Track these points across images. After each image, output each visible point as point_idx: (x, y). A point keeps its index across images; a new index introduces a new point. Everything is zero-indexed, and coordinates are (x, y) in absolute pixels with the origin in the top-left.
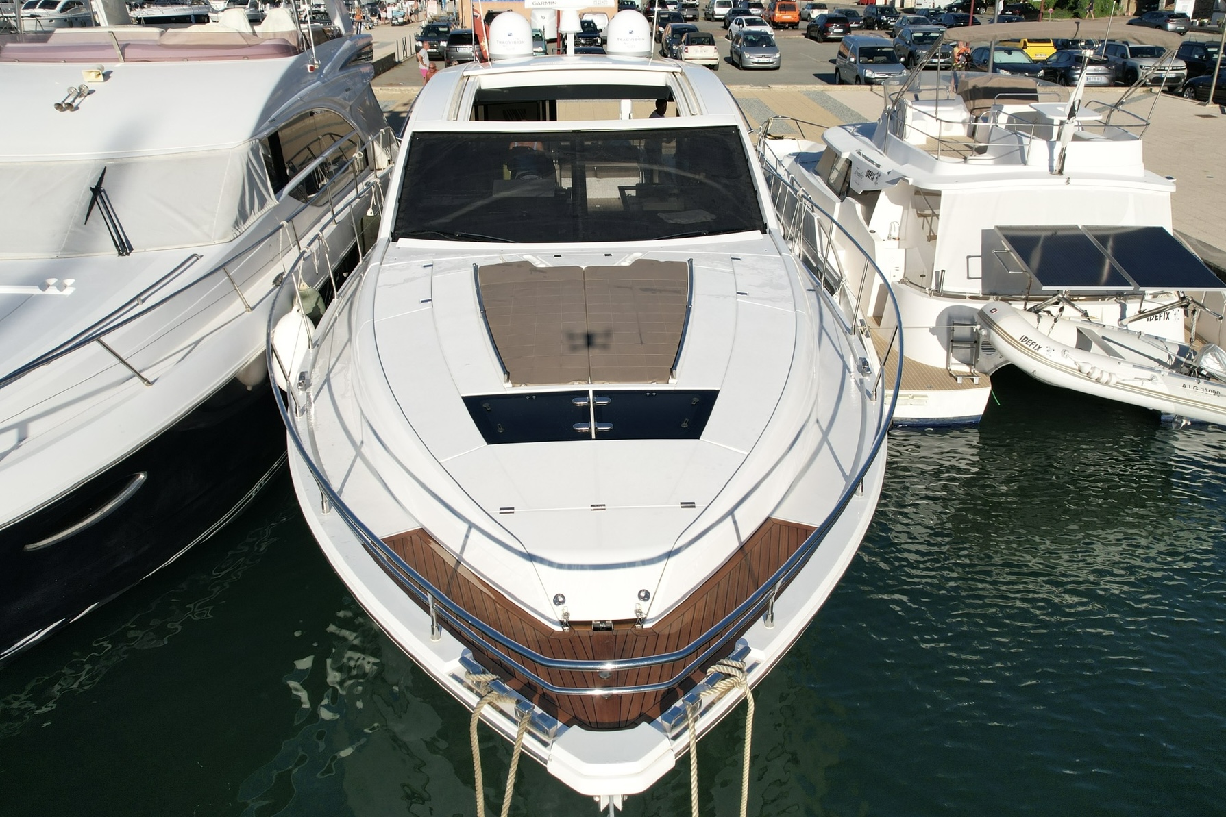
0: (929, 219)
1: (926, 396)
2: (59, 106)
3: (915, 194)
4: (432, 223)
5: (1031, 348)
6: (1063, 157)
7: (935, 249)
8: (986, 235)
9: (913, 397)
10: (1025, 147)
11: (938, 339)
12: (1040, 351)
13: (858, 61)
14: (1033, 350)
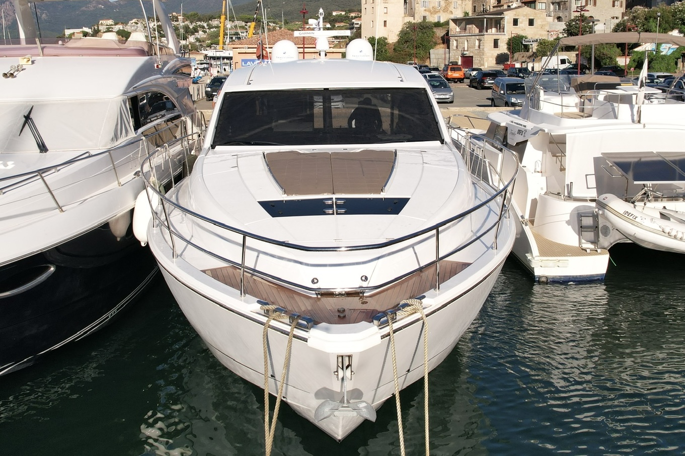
0: (560, 158)
1: (568, 260)
2: (5, 75)
3: (550, 143)
4: (237, 138)
5: (631, 218)
6: (639, 113)
7: (565, 175)
8: (596, 160)
9: (559, 261)
10: (615, 108)
11: (572, 228)
12: (637, 220)
13: (506, 93)
14: (633, 219)
